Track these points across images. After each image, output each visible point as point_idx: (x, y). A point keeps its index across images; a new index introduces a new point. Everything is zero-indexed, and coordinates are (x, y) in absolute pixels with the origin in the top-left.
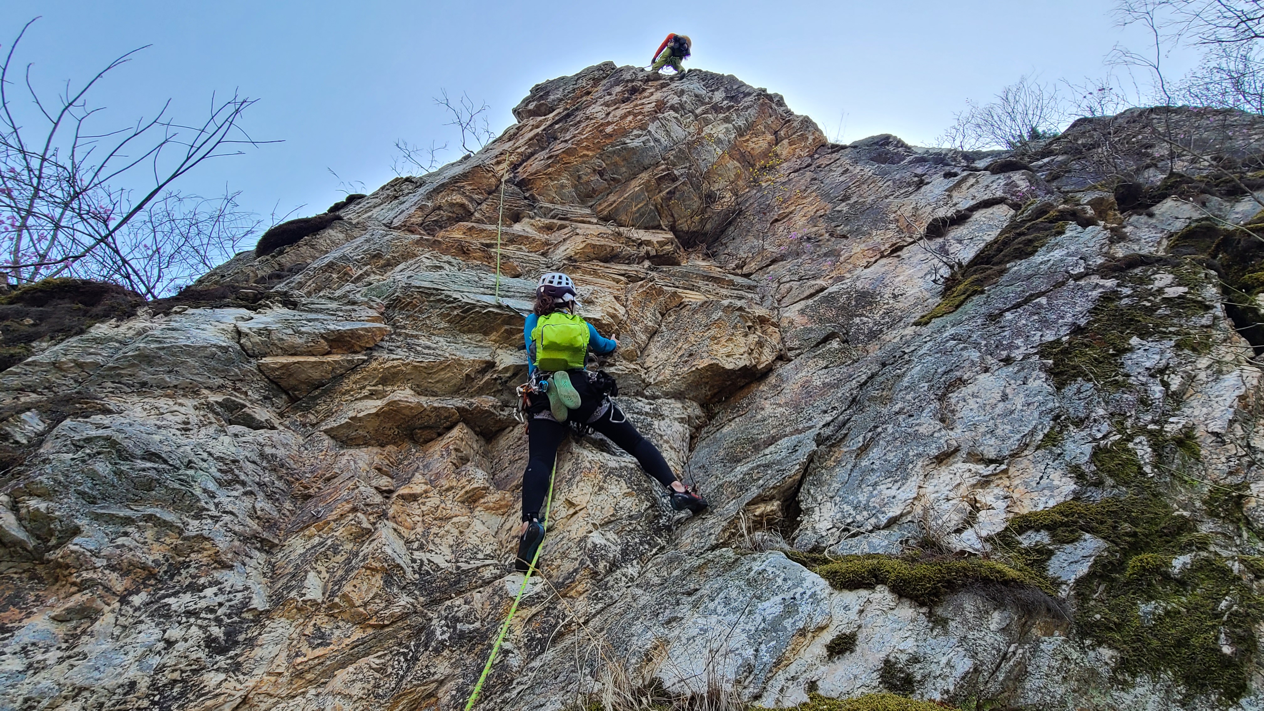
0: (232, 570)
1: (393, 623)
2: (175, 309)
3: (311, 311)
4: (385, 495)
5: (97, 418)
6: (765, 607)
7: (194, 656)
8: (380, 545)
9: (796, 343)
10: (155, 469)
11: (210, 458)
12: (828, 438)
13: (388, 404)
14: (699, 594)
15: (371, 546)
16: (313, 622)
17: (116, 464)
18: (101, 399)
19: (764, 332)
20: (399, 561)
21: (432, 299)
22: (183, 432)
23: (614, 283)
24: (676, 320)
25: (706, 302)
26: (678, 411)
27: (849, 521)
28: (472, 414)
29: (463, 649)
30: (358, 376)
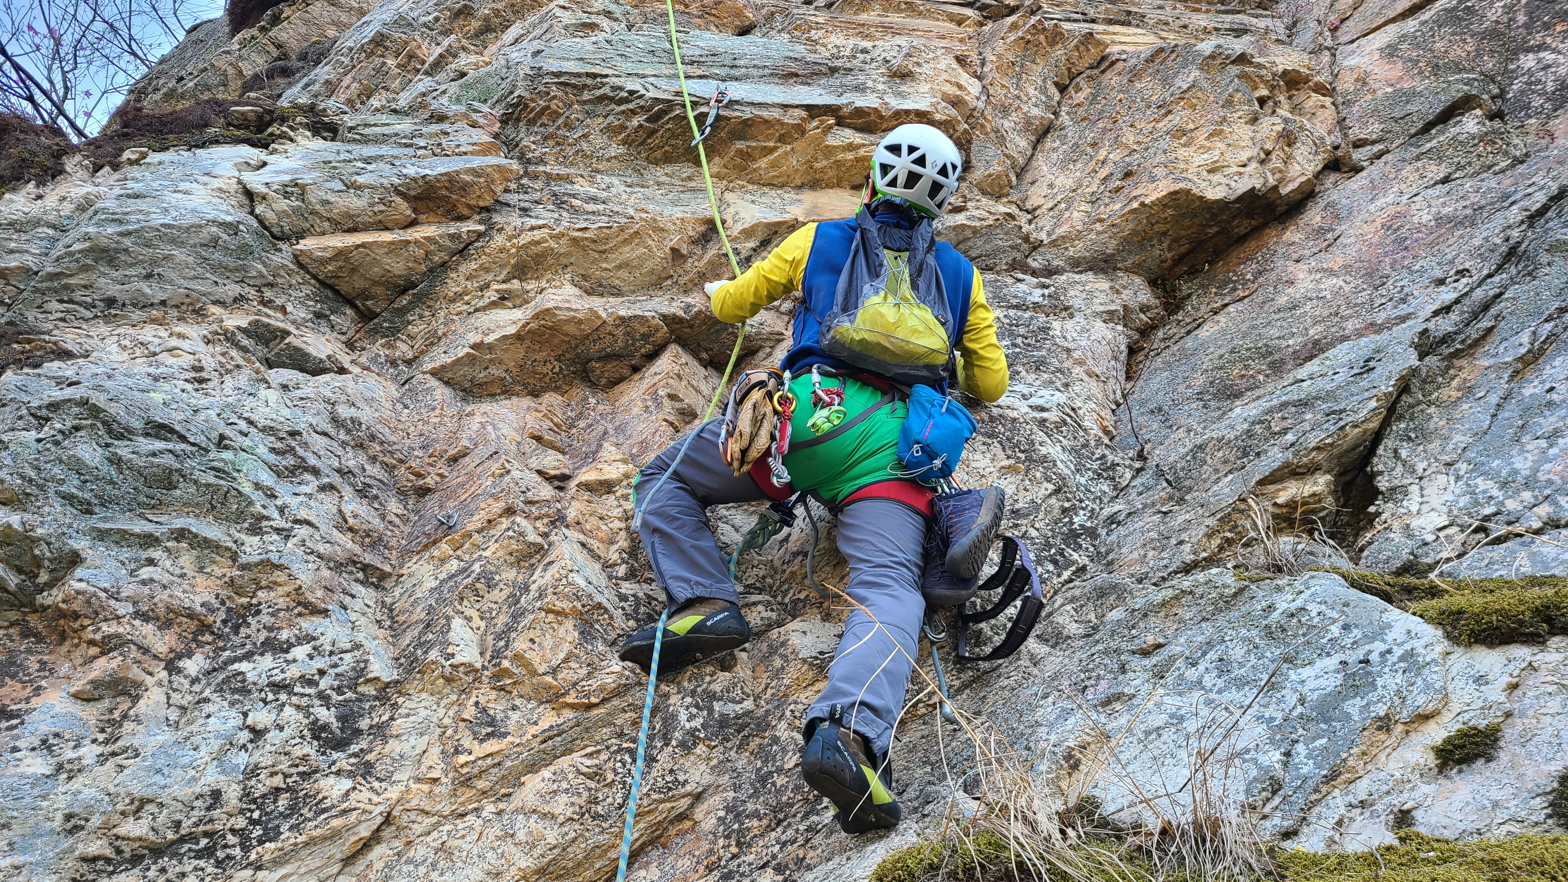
0: (327, 616)
1: (604, 701)
2: (127, 155)
3: (366, 140)
4: (557, 483)
5: (53, 367)
6: (1304, 676)
7: (298, 752)
8: (564, 572)
9: (1374, 129)
10: (170, 451)
11: (253, 430)
12: (1446, 339)
13: (536, 316)
14: (1164, 653)
15: (549, 574)
16: (473, 699)
17: (107, 445)
18: (48, 333)
19: (1296, 109)
20: (598, 598)
21: (586, 96)
22: (197, 385)
23: (953, 26)
24: (1093, 99)
25: (1161, 50)
26: (1102, 297)
27: (1488, 510)
28: (691, 327)
29: (729, 745)
30: (474, 266)
